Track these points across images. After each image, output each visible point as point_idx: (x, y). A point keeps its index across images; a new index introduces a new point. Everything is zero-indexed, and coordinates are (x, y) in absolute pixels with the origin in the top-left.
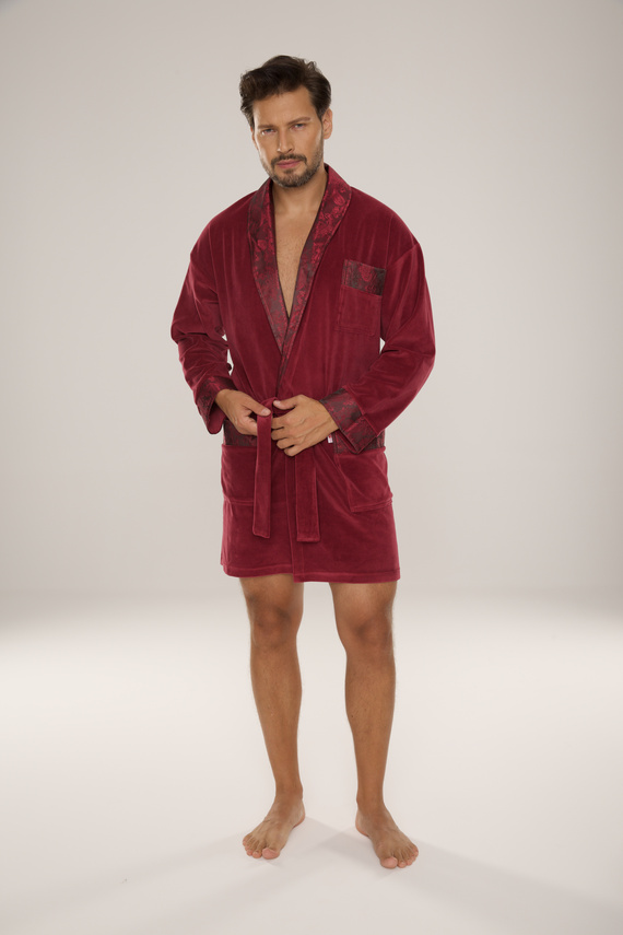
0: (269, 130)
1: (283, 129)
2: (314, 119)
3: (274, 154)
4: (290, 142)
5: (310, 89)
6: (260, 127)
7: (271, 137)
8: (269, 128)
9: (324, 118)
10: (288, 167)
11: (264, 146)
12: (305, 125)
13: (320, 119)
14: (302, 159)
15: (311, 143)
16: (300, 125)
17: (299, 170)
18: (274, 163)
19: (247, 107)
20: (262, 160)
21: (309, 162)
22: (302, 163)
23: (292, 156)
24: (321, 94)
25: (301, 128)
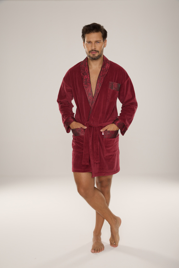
0: (89, 43)
1: (93, 43)
2: (102, 41)
3: (90, 49)
4: (95, 46)
5: (102, 33)
6: (87, 41)
7: (90, 45)
8: (89, 42)
9: (105, 42)
10: (94, 53)
11: (87, 47)
12: (100, 42)
13: (104, 41)
14: (98, 52)
15: (101, 48)
16: (98, 42)
17: (97, 55)
18: (90, 52)
19: (83, 36)
20: (86, 51)
21: (100, 53)
22: (98, 53)
23: (95, 51)
24: (104, 35)
25: (98, 43)
